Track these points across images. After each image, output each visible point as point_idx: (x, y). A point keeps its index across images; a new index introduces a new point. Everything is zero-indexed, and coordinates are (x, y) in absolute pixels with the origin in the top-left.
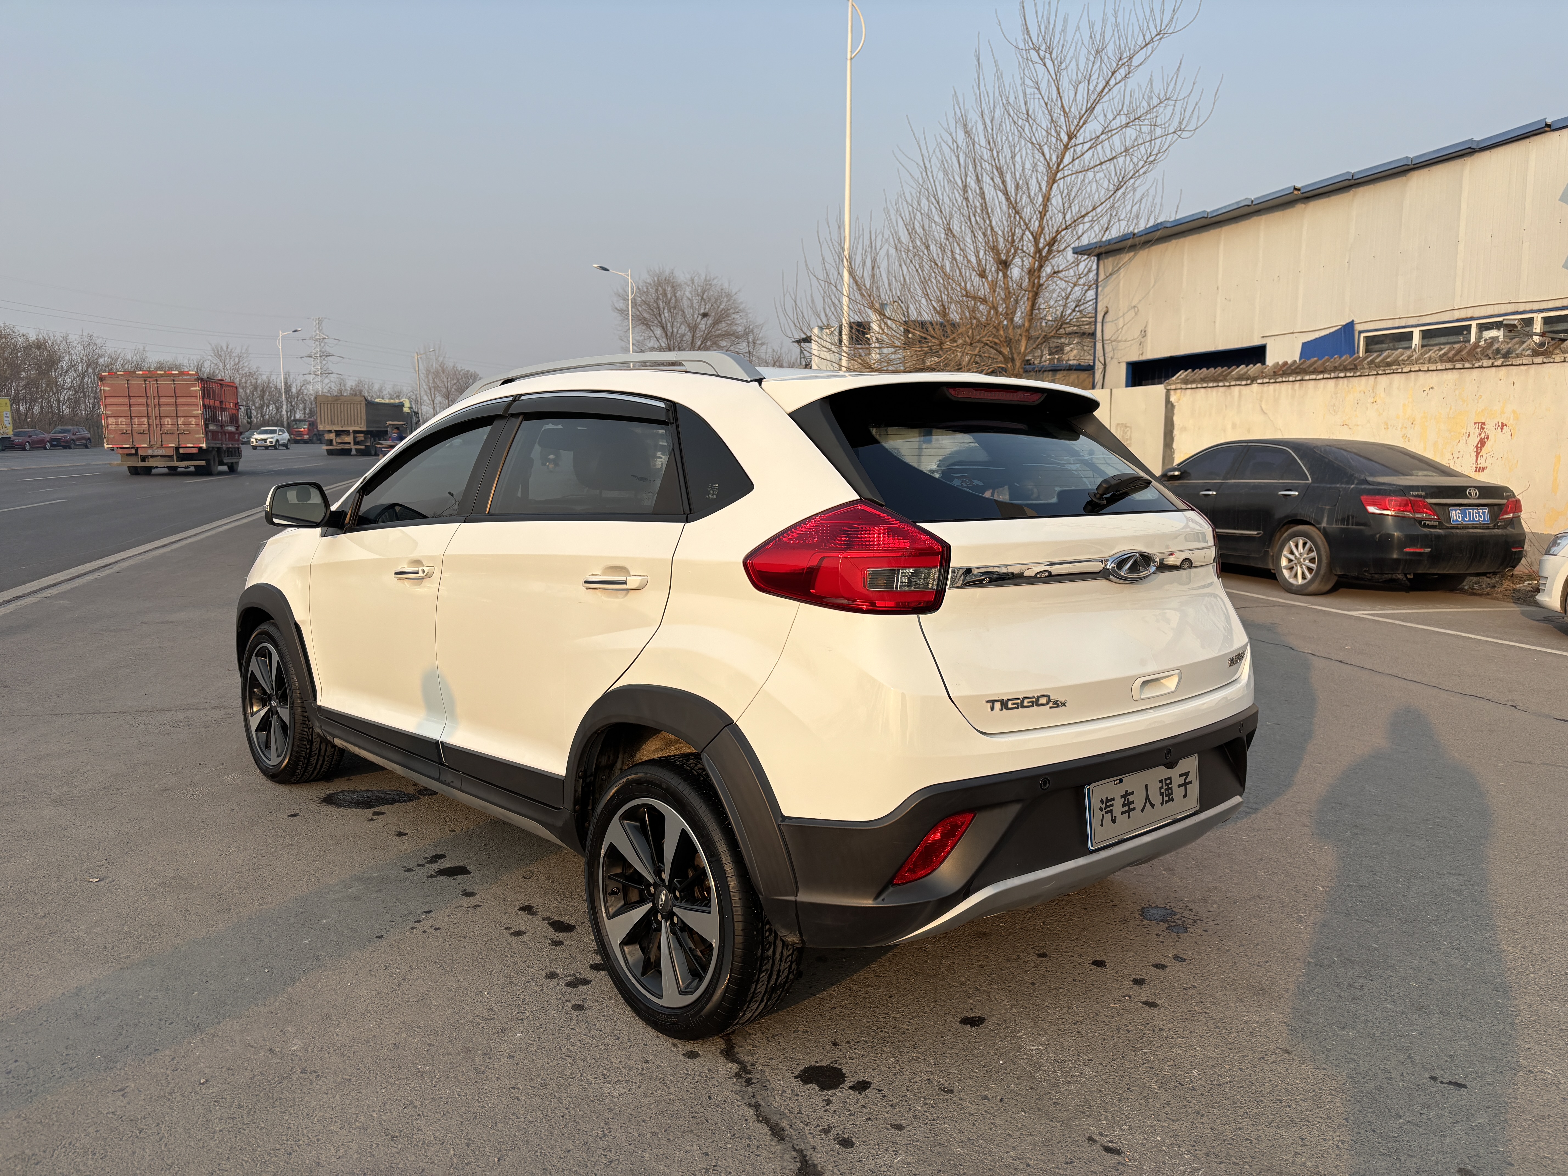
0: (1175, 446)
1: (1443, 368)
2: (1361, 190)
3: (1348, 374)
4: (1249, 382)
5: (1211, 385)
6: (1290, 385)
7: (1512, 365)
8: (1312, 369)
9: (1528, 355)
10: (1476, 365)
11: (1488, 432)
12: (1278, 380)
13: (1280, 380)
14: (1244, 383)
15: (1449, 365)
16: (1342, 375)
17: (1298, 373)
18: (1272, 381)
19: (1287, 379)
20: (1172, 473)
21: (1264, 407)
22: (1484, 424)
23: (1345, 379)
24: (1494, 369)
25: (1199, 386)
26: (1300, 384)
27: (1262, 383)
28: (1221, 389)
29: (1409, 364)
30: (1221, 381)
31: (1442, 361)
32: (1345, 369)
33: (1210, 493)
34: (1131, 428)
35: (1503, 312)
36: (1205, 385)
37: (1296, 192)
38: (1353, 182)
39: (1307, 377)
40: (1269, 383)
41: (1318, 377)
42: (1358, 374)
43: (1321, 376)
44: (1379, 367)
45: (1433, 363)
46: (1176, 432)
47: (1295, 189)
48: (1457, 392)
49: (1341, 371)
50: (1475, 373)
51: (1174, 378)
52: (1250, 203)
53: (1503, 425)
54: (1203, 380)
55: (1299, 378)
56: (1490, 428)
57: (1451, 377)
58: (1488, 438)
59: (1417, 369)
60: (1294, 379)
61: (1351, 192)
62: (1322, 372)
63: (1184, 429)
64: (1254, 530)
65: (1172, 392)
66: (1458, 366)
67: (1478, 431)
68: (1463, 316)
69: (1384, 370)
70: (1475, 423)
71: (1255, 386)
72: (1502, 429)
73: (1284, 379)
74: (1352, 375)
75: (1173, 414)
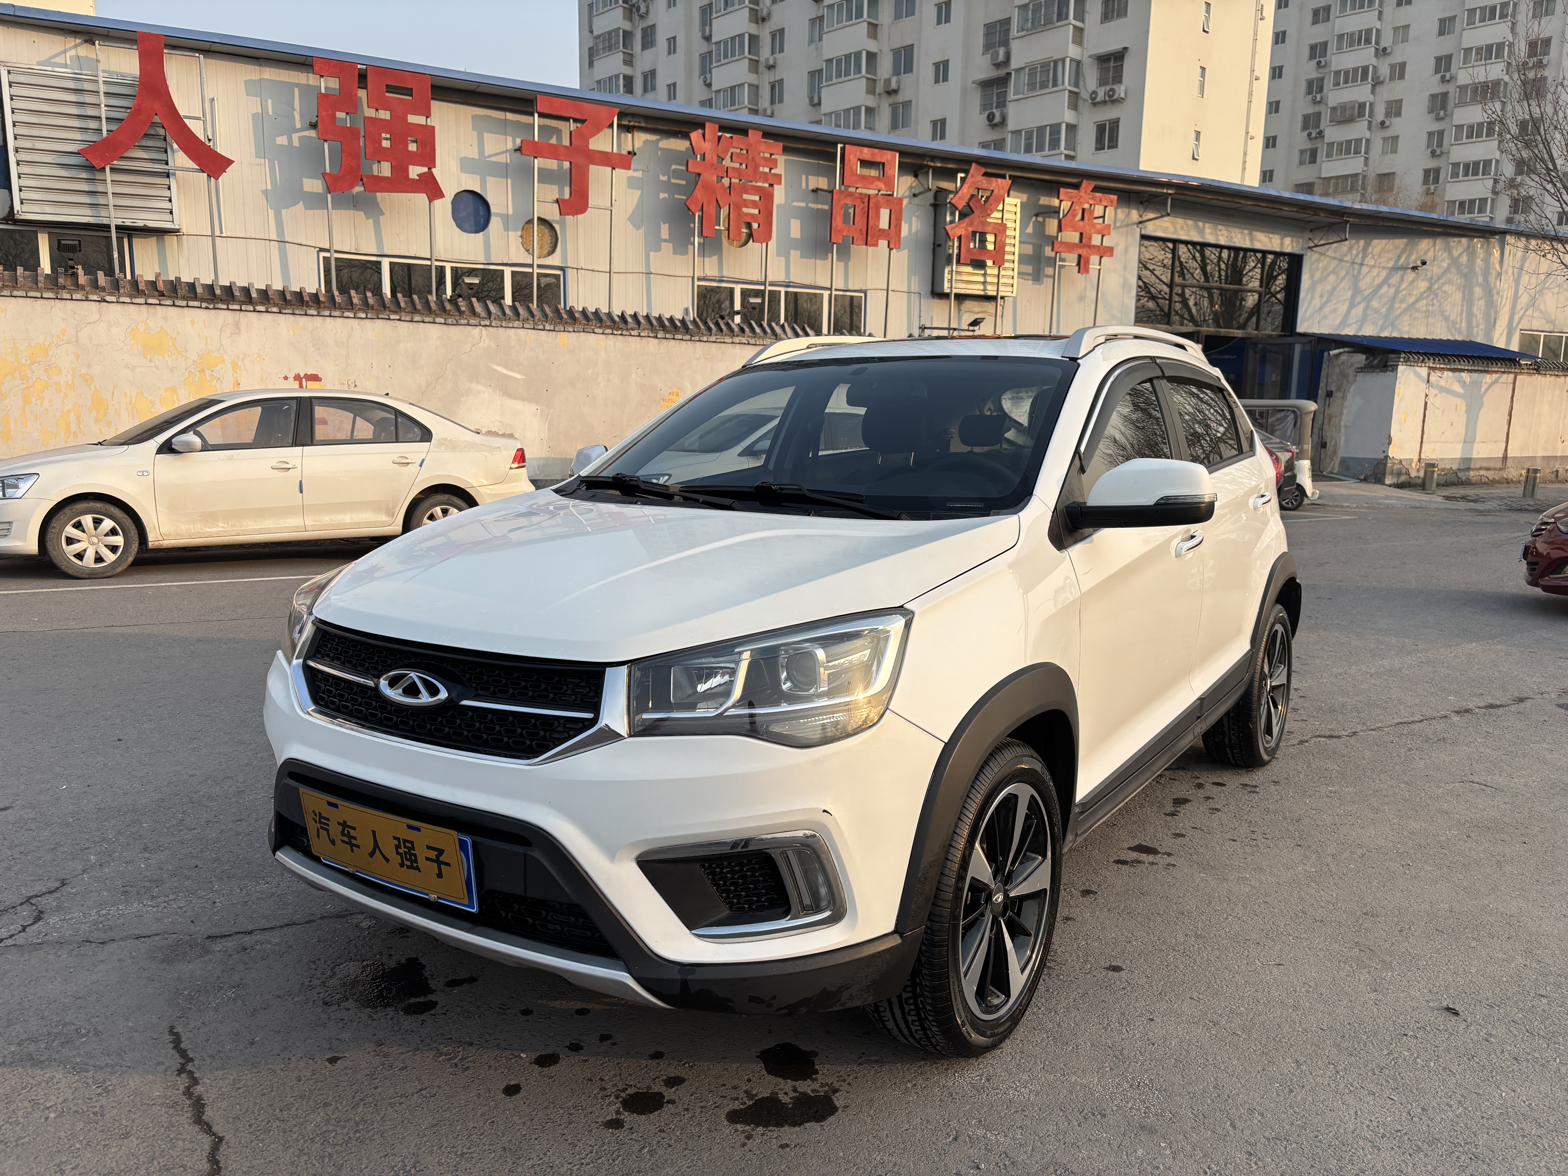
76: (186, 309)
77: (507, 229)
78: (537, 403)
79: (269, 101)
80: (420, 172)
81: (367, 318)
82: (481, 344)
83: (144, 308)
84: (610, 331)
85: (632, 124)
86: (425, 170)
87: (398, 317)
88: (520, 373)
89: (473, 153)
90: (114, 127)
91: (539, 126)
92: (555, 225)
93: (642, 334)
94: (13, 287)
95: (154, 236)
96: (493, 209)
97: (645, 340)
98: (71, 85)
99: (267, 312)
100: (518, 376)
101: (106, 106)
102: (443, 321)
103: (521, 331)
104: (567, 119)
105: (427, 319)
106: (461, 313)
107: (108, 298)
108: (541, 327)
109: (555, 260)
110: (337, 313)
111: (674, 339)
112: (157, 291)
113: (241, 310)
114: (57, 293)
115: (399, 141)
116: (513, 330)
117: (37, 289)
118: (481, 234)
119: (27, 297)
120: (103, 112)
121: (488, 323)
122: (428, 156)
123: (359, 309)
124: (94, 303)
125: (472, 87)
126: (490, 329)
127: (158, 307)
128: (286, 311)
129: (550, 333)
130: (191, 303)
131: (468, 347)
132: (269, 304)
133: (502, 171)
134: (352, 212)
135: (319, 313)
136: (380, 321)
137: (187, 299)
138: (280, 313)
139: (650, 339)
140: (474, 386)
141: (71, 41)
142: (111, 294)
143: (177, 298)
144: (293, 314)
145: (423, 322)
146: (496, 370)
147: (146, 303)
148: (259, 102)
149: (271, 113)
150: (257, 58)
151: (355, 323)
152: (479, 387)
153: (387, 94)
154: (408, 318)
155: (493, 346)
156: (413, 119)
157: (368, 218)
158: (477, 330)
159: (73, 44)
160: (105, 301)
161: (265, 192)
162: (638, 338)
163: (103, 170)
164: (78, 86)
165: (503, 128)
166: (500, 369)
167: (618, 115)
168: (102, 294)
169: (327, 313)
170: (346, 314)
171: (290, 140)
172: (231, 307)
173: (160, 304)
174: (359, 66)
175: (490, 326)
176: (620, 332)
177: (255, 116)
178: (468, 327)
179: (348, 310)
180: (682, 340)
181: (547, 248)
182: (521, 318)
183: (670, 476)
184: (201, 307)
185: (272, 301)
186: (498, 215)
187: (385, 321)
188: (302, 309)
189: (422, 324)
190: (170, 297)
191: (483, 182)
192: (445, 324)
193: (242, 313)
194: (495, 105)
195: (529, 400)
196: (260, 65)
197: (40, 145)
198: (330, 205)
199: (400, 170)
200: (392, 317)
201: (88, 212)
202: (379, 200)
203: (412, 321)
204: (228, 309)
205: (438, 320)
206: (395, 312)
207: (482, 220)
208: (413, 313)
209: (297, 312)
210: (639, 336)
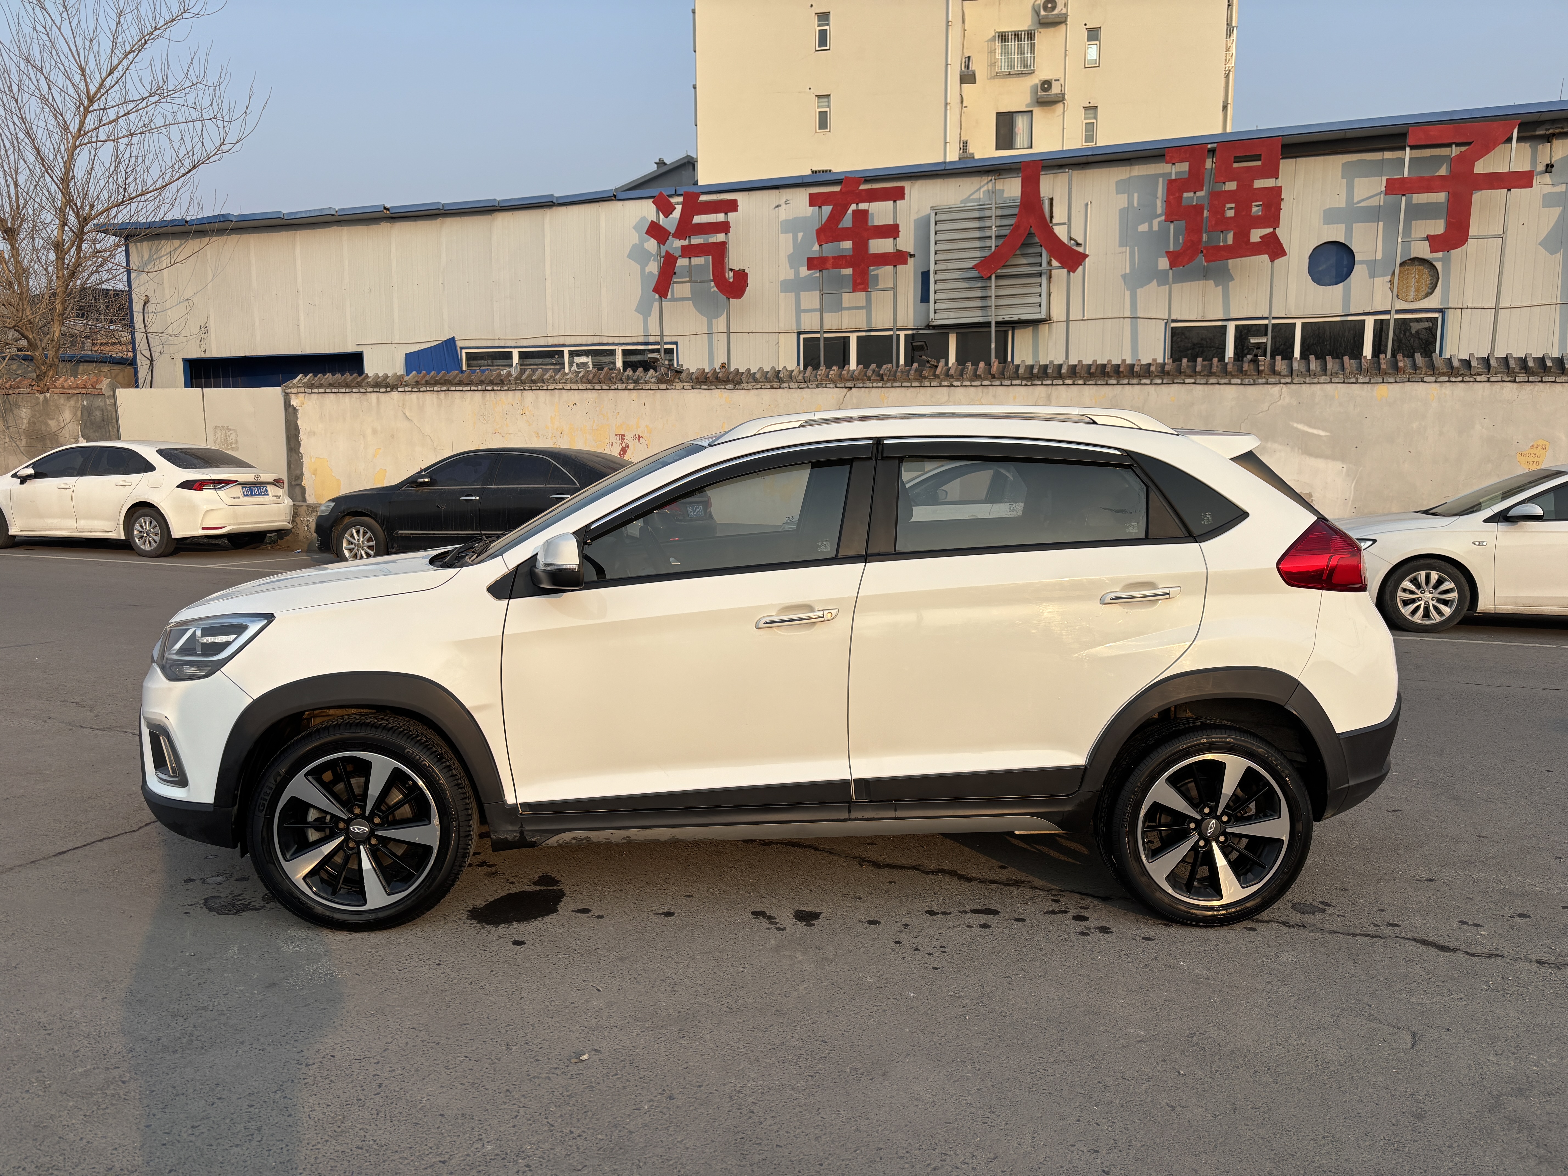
0: (302, 450)
1: (584, 388)
2: (449, 221)
3: (495, 388)
4: (388, 389)
5: (343, 390)
6: (435, 395)
7: (642, 389)
8: (456, 381)
9: (654, 382)
10: (613, 387)
11: (628, 442)
12: (421, 390)
13: (424, 389)
14: (383, 390)
15: (589, 386)
16: (489, 388)
17: (442, 384)
18: (415, 389)
19: (432, 389)
20: (422, 480)
21: (408, 414)
22: (623, 435)
23: (492, 392)
24: (627, 391)
25: (328, 391)
26: (445, 395)
27: (404, 391)
28: (354, 395)
29: (552, 383)
30: (355, 387)
31: (582, 382)
32: (492, 383)
33: (473, 498)
34: (235, 431)
35: (589, 342)
36: (336, 390)
37: (385, 211)
38: (443, 212)
39: (453, 388)
40: (412, 391)
41: (465, 389)
42: (506, 388)
43: (468, 388)
44: (525, 383)
45: (574, 383)
46: (302, 436)
47: (385, 208)
48: (598, 409)
49: (488, 384)
50: (611, 394)
51: (295, 381)
52: (334, 213)
53: (639, 437)
54: (331, 385)
55: (444, 388)
56: (629, 439)
57: (591, 395)
58: (628, 447)
59: (561, 387)
60: (439, 389)
61: (439, 221)
62: (468, 385)
63: (312, 433)
64: (499, 530)
65: (292, 396)
66: (597, 387)
67: (619, 441)
68: (556, 343)
69: (530, 387)
70: (616, 435)
71: (395, 394)
72: (639, 440)
73: (428, 389)
74: (499, 388)
75: (297, 418)
76: (1011, 387)
77: (1372, 275)
78: (1343, 459)
79: (1136, 195)
80: (1262, 234)
81: (1162, 383)
82: (1279, 403)
83: (980, 388)
84: (1446, 379)
85: (1551, 131)
86: (1269, 230)
87: (1193, 381)
88: (1324, 430)
89: (1341, 202)
90: (1000, 242)
91: (1410, 159)
92: (1435, 263)
93: (1492, 379)
94: (894, 380)
95: (1030, 326)
96: (1358, 258)
97: (1497, 386)
98: (976, 214)
99: (1074, 384)
100: (1322, 433)
101: (996, 227)
102: (1239, 381)
103: (1328, 386)
104: (1449, 145)
105: (1223, 381)
106: (1259, 372)
107: (955, 383)
108: (1353, 380)
109: (1433, 301)
110: (1135, 381)
111: (1542, 381)
112: (991, 374)
113: (1052, 385)
114: (921, 382)
115: (1243, 208)
116: (1319, 386)
117: (909, 380)
118: (1341, 284)
119: (902, 387)
120: (993, 232)
121: (1288, 380)
122: (1272, 216)
123: (1156, 376)
124: (945, 388)
125: (1340, 136)
126: (1292, 386)
127: (990, 387)
128: (1090, 382)
129: (1365, 386)
130: (1014, 382)
131: (1265, 407)
132: (1076, 377)
133: (1372, 214)
134: (1201, 282)
135: (1118, 382)
136: (1176, 385)
137: (971, 380)
138: (1085, 384)
139: (1505, 384)
140: (1269, 445)
141: (985, 179)
142: (957, 380)
143: (1004, 378)
144: (1096, 384)
145: (1218, 384)
146: (1296, 428)
147: (981, 385)
148: (1126, 198)
149: (1136, 205)
150: (1129, 159)
151: (1151, 389)
152: (1276, 446)
153: (1236, 165)
154: (1203, 381)
155: (1294, 403)
156: (1259, 184)
157: (1216, 286)
158: (1277, 388)
159: (986, 181)
160: (953, 386)
161: (1124, 277)
162: (1488, 384)
163: (990, 278)
164: (981, 214)
165: (1376, 169)
166: (1300, 426)
167: (1519, 125)
168: (952, 380)
169: (1126, 381)
170: (1144, 381)
171: (1150, 226)
172: (1045, 383)
173: (991, 385)
174: (1209, 146)
175: (1292, 383)
176: (1460, 379)
177: (1122, 211)
178: (1266, 386)
179: (1145, 377)
180: (1555, 382)
181: (1424, 290)
182: (1329, 372)
183: (1374, 541)
184: (1021, 385)
185: (1078, 375)
186: (1362, 262)
187: (1180, 385)
188: (1104, 380)
189: (1217, 386)
190: (999, 378)
191: (1349, 232)
192: (1241, 384)
193: (1054, 387)
194: (1370, 147)
195: (1333, 458)
196: (1131, 165)
197: (951, 266)
198: (1171, 280)
199: (1242, 237)
200: (1187, 381)
201: (979, 313)
202: (1230, 267)
203: (1206, 384)
204: (1042, 384)
205: (1234, 381)
206: (1190, 376)
207: (1345, 269)
208: (1208, 376)
209: (1099, 382)
210: (1488, 381)
